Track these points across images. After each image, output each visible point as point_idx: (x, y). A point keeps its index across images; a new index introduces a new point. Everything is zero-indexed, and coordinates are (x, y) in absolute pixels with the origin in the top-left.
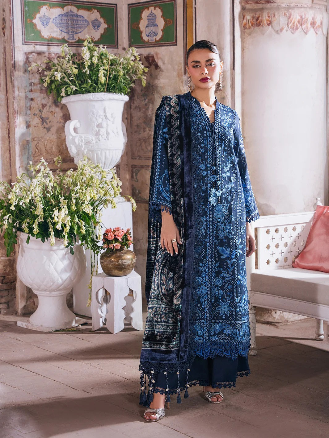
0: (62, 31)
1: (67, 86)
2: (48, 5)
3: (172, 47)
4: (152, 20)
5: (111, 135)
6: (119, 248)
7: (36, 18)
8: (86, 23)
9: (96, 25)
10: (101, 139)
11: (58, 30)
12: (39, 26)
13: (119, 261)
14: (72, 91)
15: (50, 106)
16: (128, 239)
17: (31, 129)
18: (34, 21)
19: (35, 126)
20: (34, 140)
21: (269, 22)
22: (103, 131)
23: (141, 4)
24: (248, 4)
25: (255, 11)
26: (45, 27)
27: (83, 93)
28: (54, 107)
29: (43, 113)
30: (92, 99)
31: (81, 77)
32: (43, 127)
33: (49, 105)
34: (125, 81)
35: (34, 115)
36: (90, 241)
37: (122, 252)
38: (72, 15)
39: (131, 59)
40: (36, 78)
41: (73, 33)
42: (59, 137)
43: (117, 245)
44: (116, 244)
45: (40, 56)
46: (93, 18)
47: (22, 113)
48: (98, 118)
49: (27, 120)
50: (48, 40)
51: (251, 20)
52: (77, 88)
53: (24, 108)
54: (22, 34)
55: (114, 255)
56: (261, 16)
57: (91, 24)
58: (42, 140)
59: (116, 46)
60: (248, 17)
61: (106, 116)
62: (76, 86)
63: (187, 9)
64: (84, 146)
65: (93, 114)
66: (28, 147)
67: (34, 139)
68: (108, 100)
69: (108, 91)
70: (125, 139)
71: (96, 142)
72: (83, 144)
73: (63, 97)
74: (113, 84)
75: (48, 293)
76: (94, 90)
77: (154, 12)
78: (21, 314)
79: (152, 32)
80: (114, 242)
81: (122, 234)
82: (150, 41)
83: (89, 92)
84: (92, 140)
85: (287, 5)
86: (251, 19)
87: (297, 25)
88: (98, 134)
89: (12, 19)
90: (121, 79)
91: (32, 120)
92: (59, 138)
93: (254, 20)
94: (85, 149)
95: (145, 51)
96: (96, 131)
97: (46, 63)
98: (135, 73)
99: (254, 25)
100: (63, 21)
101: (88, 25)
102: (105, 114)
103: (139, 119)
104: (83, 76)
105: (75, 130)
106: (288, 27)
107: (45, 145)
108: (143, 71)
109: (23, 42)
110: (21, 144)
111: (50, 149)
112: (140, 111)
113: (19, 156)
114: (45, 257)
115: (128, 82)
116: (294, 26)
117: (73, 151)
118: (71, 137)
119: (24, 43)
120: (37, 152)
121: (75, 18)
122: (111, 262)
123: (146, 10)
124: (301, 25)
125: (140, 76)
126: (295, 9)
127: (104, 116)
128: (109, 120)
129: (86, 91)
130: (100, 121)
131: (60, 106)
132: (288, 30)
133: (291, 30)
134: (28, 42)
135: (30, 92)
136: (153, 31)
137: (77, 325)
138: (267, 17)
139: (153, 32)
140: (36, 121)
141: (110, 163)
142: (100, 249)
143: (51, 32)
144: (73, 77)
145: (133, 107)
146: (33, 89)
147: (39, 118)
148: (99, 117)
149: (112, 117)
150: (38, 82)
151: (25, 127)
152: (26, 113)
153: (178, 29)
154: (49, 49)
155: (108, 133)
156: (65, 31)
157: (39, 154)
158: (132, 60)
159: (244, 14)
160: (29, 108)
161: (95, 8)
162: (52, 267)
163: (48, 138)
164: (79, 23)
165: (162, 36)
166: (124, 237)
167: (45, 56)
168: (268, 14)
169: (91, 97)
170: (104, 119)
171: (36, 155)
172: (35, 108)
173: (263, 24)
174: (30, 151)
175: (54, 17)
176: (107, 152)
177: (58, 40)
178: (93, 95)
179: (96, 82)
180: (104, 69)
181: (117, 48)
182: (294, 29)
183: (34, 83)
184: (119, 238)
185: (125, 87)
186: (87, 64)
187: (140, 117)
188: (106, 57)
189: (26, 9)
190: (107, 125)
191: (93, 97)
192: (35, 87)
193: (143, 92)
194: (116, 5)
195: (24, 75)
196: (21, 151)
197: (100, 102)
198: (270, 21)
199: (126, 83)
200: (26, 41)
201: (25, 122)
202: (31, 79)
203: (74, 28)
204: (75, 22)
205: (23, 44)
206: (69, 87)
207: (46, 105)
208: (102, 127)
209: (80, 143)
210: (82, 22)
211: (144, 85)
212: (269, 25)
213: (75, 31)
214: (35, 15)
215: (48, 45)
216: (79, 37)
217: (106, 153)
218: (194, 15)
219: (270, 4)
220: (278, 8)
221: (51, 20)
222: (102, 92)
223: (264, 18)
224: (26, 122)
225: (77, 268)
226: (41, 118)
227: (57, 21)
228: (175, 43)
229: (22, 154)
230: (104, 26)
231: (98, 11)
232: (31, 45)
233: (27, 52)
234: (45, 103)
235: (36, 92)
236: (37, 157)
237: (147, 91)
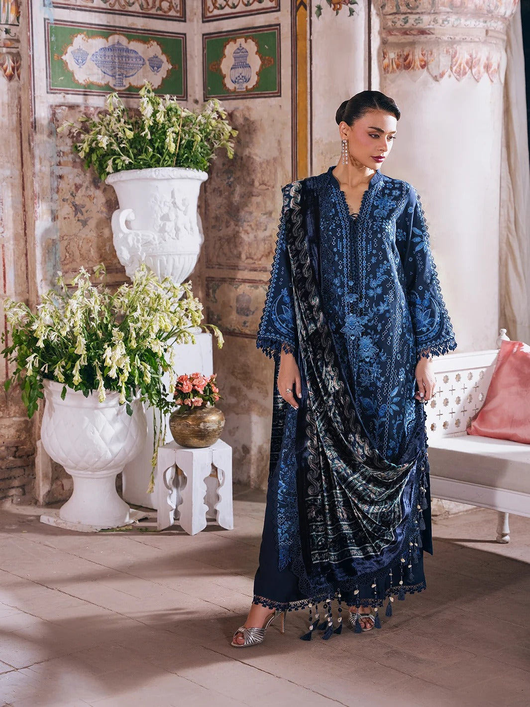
0: (105, 73)
1: (115, 157)
2: (85, 33)
3: (272, 99)
4: (240, 59)
5: (183, 232)
6: (200, 404)
7: (67, 53)
8: (141, 62)
9: (155, 65)
10: (167, 239)
11: (100, 72)
12: (72, 65)
13: (199, 425)
14: (124, 165)
15: (87, 187)
16: (213, 390)
17: (58, 222)
18: (64, 57)
19: (65, 218)
20: (63, 239)
21: (423, 63)
22: (170, 226)
23: (225, 34)
24: (391, 35)
25: (402, 45)
26: (80, 67)
27: (141, 169)
28: (92, 188)
29: (77, 198)
30: (154, 176)
31: (136, 143)
32: (77, 219)
33: (85, 185)
34: (202, 150)
35: (64, 200)
36: (154, 394)
37: (204, 410)
38: (120, 50)
39: (212, 117)
40: (67, 144)
41: (121, 77)
42: (100, 234)
43: (198, 401)
44: (195, 398)
45: (73, 111)
46: (151, 55)
47: (46, 197)
48: (162, 206)
49: (53, 208)
50: (85, 87)
51: (396, 60)
52: (131, 161)
53: (49, 191)
54: (47, 78)
55: (192, 416)
56: (411, 53)
57: (147, 63)
58: (76, 240)
59: (184, 97)
60: (392, 55)
61: (174, 203)
62: (129, 156)
63: (298, 42)
64: (141, 248)
65: (156, 199)
66: (54, 250)
67: (63, 237)
68: (178, 179)
69: (178, 164)
70: (202, 237)
71: (160, 243)
72: (140, 245)
73: (108, 173)
74: (186, 155)
75: (90, 473)
76: (158, 163)
77: (244, 45)
78: (44, 504)
79: (241, 77)
80: (191, 396)
81: (203, 383)
82: (237, 90)
83: (149, 166)
84: (154, 239)
85: (451, 38)
86: (396, 58)
87: (464, 69)
88: (162, 230)
89: (31, 54)
90: (197, 146)
91: (61, 209)
92: (101, 236)
93: (401, 60)
94: (142, 254)
95: (232, 105)
96: (160, 225)
97: (82, 122)
98: (218, 137)
99: (400, 68)
100: (107, 58)
101: (143, 65)
102: (173, 200)
103: (220, 208)
104: (140, 142)
105: (127, 223)
106: (452, 71)
107: (80, 246)
108: (229, 134)
109: (47, 89)
110: (44, 244)
111: (87, 253)
112: (220, 195)
113: (41, 264)
114: (86, 418)
115: (207, 152)
116: (460, 69)
117: (124, 255)
118: (121, 235)
119: (49, 91)
120: (68, 257)
121: (125, 54)
122: (188, 426)
123: (232, 43)
124: (471, 68)
125: (225, 142)
126: (462, 44)
127: (172, 203)
128: (180, 209)
129: (144, 164)
130: (165, 210)
131: (102, 187)
132: (452, 75)
133: (455, 75)
134: (55, 90)
135: (57, 165)
136: (243, 75)
137: (132, 521)
138: (421, 56)
139: (243, 77)
140: (67, 210)
141: (180, 275)
142: (170, 406)
143: (89, 75)
144: (124, 144)
145: (209, 190)
146: (62, 161)
147: (71, 205)
148: (164, 204)
149: (184, 204)
150: (70, 151)
151: (50, 219)
152: (52, 198)
153: (282, 71)
154: (86, 101)
155: (177, 230)
156: (110, 73)
157: (71, 260)
158: (214, 118)
159: (385, 50)
160: (56, 190)
161: (154, 39)
162: (97, 434)
163: (84, 236)
164: (130, 61)
165: (257, 82)
166: (207, 387)
167: (80, 112)
168: (422, 51)
169: (153, 173)
170: (172, 208)
171: (66, 262)
172: (64, 190)
173: (414, 65)
174: (57, 256)
175: (93, 52)
176: (177, 258)
177: (99, 87)
178: (155, 171)
179: (160, 150)
180: (173, 132)
181: (186, 100)
182: (461, 74)
183: (63, 152)
184: (199, 389)
185: (203, 159)
186: (149, 122)
187: (221, 205)
188: (176, 112)
189: (53, 39)
190: (177, 216)
191: (155, 174)
192: (65, 158)
193: (226, 167)
194: (185, 34)
195: (48, 139)
196: (44, 255)
197: (165, 181)
198: (425, 62)
199: (203, 153)
200: (52, 88)
201: (50, 211)
202: (60, 146)
203: (123, 69)
204: (124, 59)
205: (48, 93)
206: (119, 158)
207: (81, 186)
208: (168, 220)
209: (136, 243)
210: (134, 60)
211: (231, 156)
212: (423, 67)
213: (125, 73)
214: (66, 48)
215: (85, 95)
216: (130, 83)
217: (174, 260)
218: (308, 51)
219: (425, 36)
220: (438, 42)
221: (90, 57)
222: (169, 166)
223: (417, 57)
224: (52, 212)
225: (134, 435)
226: (73, 205)
227: (99, 58)
228: (277, 93)
229: (45, 261)
230: (167, 66)
231: (158, 44)
232: (60, 93)
233: (54, 104)
234: (80, 182)
235: (66, 165)
236: (67, 264)
237: (233, 165)
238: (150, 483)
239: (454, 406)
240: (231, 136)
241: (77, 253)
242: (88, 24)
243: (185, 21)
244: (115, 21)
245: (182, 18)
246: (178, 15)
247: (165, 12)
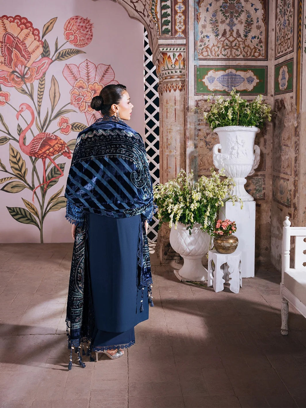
0: (223, 85)
2: (214, 69)
3: (291, 93)
4: (283, 75)
5: (241, 155)
7: (204, 78)
9: (250, 80)
10: (233, 158)
11: (221, 85)
12: (207, 83)
13: (221, 244)
15: (212, 134)
17: (198, 149)
18: (203, 80)
19: (201, 147)
22: (234, 152)
23: (280, 65)
26: (211, 84)
27: (223, 126)
28: (215, 135)
29: (207, 139)
30: (227, 130)
32: (207, 147)
35: (201, 140)
37: (225, 237)
38: (232, 75)
41: (231, 87)
43: (221, 232)
45: (206, 102)
46: (248, 76)
47: (192, 138)
48: (232, 143)
49: (195, 143)
50: (213, 92)
52: (219, 123)
53: (194, 135)
54: (194, 89)
57: (246, 80)
58: (206, 156)
59: (265, 94)
61: (237, 142)
62: (219, 121)
64: (222, 161)
65: (229, 140)
66: (195, 160)
67: (200, 155)
68: (238, 131)
69: (240, 124)
71: (230, 159)
72: (222, 160)
77: (284, 69)
80: (219, 230)
81: (226, 225)
82: (282, 90)
84: (228, 157)
88: (231, 154)
89: (188, 80)
91: (199, 144)
94: (223, 164)
95: (280, 97)
96: (230, 152)
100: (225, 79)
101: (244, 81)
102: (236, 140)
105: (219, 151)
107: (208, 159)
110: (190, 158)
111: (211, 162)
113: (189, 166)
118: (215, 155)
120: (202, 164)
121: (234, 77)
123: (281, 68)
125: (267, 114)
128: (240, 145)
129: (225, 124)
130: (233, 145)
134: (199, 94)
135: (198, 125)
137: (204, 280)
139: (284, 83)
140: (202, 144)
143: (216, 87)
144: (216, 116)
146: (200, 123)
149: (242, 142)
151: (194, 147)
152: (195, 139)
154: (214, 98)
155: (238, 153)
156: (226, 85)
160: (197, 135)
161: (250, 70)
162: (183, 241)
163: (210, 155)
164: (237, 80)
165: (287, 86)
167: (210, 102)
169: (226, 128)
170: (236, 144)
172: (201, 135)
174: (196, 163)
175: (218, 77)
177: (220, 91)
180: (232, 110)
181: (267, 95)
183: (201, 120)
184: (223, 227)
185: (254, 122)
188: (236, 101)
189: (198, 73)
190: (238, 148)
192: (202, 122)
194: (267, 66)
195: (194, 115)
196: (190, 162)
197: (232, 132)
200: (197, 93)
202: (199, 117)
203: (233, 83)
204: (233, 79)
205: (195, 95)
206: (215, 122)
207: (209, 134)
208: (234, 149)
209: (220, 159)
210: (239, 79)
211: (269, 120)
213: (234, 85)
214: (204, 76)
216: (236, 89)
221: (216, 79)
222: (235, 125)
226: (205, 142)
227: (220, 79)
228: (292, 90)
229: (191, 165)
230: (256, 81)
231: (252, 71)
232: (201, 95)
233: (197, 100)
234: (209, 132)
235: (202, 125)
236: (201, 166)
241: (206, 162)
242: (215, 65)
243: (267, 60)
244: (229, 63)
245: (266, 59)
246: (264, 58)
247: (256, 57)
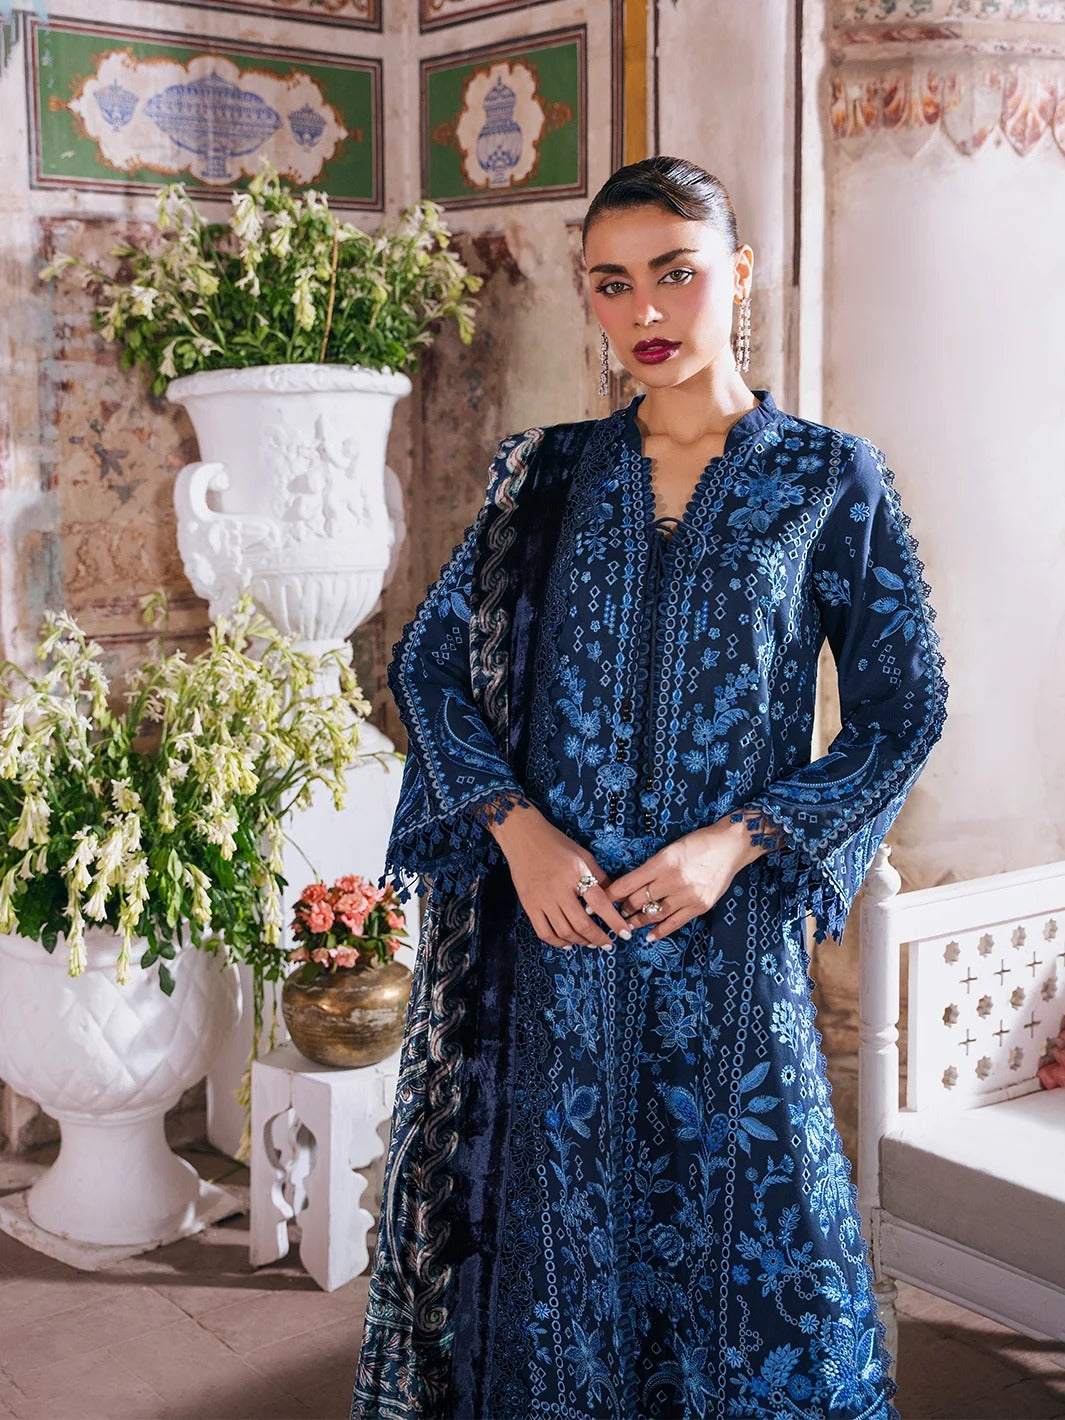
0: (179, 144)
1: (180, 338)
2: (129, 49)
3: (568, 203)
4: (499, 112)
5: (343, 518)
6: (351, 963)
7: (81, 94)
8: (271, 121)
9: (305, 128)
10: (303, 535)
11: (167, 142)
12: (95, 123)
13: (349, 1016)
14: (200, 359)
15: (133, 410)
16: (391, 922)
17: (59, 493)
18: (74, 105)
19: (76, 483)
20: (70, 532)
21: (931, 110)
22: (310, 505)
23: (466, 57)
24: (854, 42)
25: (878, 67)
26: (116, 129)
27: (240, 367)
28: (147, 412)
29: (106, 436)
30: (271, 386)
31: (229, 302)
32: (106, 484)
33: (128, 404)
34: (397, 323)
35: (72, 440)
36: (239, 933)
37: (363, 975)
38: (219, 92)
39: (420, 243)
40: (81, 309)
41: (220, 154)
42: (166, 519)
43: (344, 954)
44: (340, 947)
45: (96, 232)
46: (297, 104)
47: (26, 433)
48: (293, 456)
49: (46, 460)
50: (128, 175)
51: (865, 103)
52: (217, 348)
53: (34, 417)
54: (30, 152)
55: (333, 991)
56: (901, 85)
57: (287, 123)
58: (103, 532)
59: (376, 203)
60: (854, 91)
61: (322, 450)
62: (216, 340)
63: (627, 64)
64: (240, 558)
65: (276, 440)
66: (47, 558)
67: (70, 527)
68: (329, 391)
69: (333, 357)
70: (396, 530)
71: (286, 546)
72: (237, 550)
73: (168, 379)
74: (352, 335)
76: (282, 355)
77: (507, 80)
78: (22, 1148)
79: (500, 154)
80: (331, 941)
81: (363, 908)
82: (492, 186)
83: (263, 362)
84: (271, 535)
85: (1002, 48)
86: (865, 98)
87: (1036, 125)
88: (292, 515)
90: (381, 315)
91: (65, 461)
92: (167, 523)
93: (877, 103)
94: (244, 571)
95: (475, 222)
96: (287, 504)
97: (120, 257)
98: (435, 295)
99: (873, 122)
100: (185, 110)
101: (276, 128)
102: (318, 442)
103: (453, 457)
104: (240, 302)
105: (212, 499)
106: (1003, 128)
107: (114, 548)
108: (462, 286)
109: (31, 181)
110: (21, 545)
111: (131, 564)
112: (456, 427)
113: (16, 590)
114: (68, 991)
115: (408, 327)
116: (1025, 125)
117: (202, 575)
118: (193, 527)
119: (35, 183)
120: (83, 573)
122: (322, 1015)
123: (481, 77)
124: (1051, 124)
125: (453, 304)
126: (1032, 62)
127: (318, 449)
128: (336, 466)
129: (250, 357)
130: (301, 467)
131: (171, 412)
132: (1003, 139)
133: (1013, 139)
134: (52, 180)
135: (57, 358)
136: (504, 149)
137: (200, 1226)
138: (927, 94)
139: (503, 153)
140: (81, 462)
141: (339, 620)
142: (282, 960)
143: (140, 147)
144: (200, 307)
145: (432, 415)
146: (68, 349)
147: (92, 452)
148: (298, 453)
149: (346, 453)
150: (88, 325)
151: (37, 485)
152: (42, 436)
153: (591, 136)
154: (131, 208)
155: (328, 513)
156: (193, 145)
157: (91, 579)
158: (425, 248)
159: (837, 80)
160: (52, 417)
161: (304, 70)
162: (96, 1030)
163: (124, 524)
164: (244, 119)
165: (535, 166)
166: (375, 915)
167: (116, 233)
168: (930, 81)
169: (267, 378)
170: (318, 462)
171: (77, 585)
172: (75, 417)
173: (910, 116)
174: (55, 572)
175: (150, 94)
176: (328, 581)
177: (167, 175)
178: (273, 373)
179: (288, 323)
180: (314, 278)
181: (382, 210)
182: (1025, 138)
183: (72, 329)
184: (350, 923)
185: (397, 345)
186: (253, 256)
187: (457, 451)
188: (324, 231)
189: (46, 61)
190: (328, 481)
191: (273, 380)
192: (77, 343)
193: (467, 364)
194: (380, 61)
195: (32, 297)
196: (20, 570)
197: (299, 398)
198: (937, 106)
199: (399, 332)
200: (42, 176)
201: (37, 468)
202: (62, 314)
203: (227, 135)
204: (228, 114)
205: (32, 187)
206: (189, 342)
207: (117, 406)
208: (307, 490)
209: (228, 547)
210: (254, 116)
211: (467, 338)
212: (931, 119)
213: (231, 145)
214: (81, 82)
215: (128, 194)
216: (242, 170)
217: (320, 585)
218: (651, 86)
219: (938, 42)
220: (969, 57)
221: (140, 106)
222: (310, 360)
223: (916, 96)
224: (43, 468)
225: (195, 1028)
226: (97, 452)
227: (164, 109)
228: (579, 188)
229: (24, 582)
230: (335, 132)
231: (313, 81)
232: (64, 190)
233: (48, 215)
234: (116, 398)
235: (79, 356)
236: (81, 590)
237: (481, 359)
238: (245, 1135)
239: (1006, 1015)
240: (466, 291)
241: (106, 564)
242: (137, 29)
243: (380, 31)
244: (205, 25)
245: (374, 23)
246: (364, 15)
247: (331, 8)
